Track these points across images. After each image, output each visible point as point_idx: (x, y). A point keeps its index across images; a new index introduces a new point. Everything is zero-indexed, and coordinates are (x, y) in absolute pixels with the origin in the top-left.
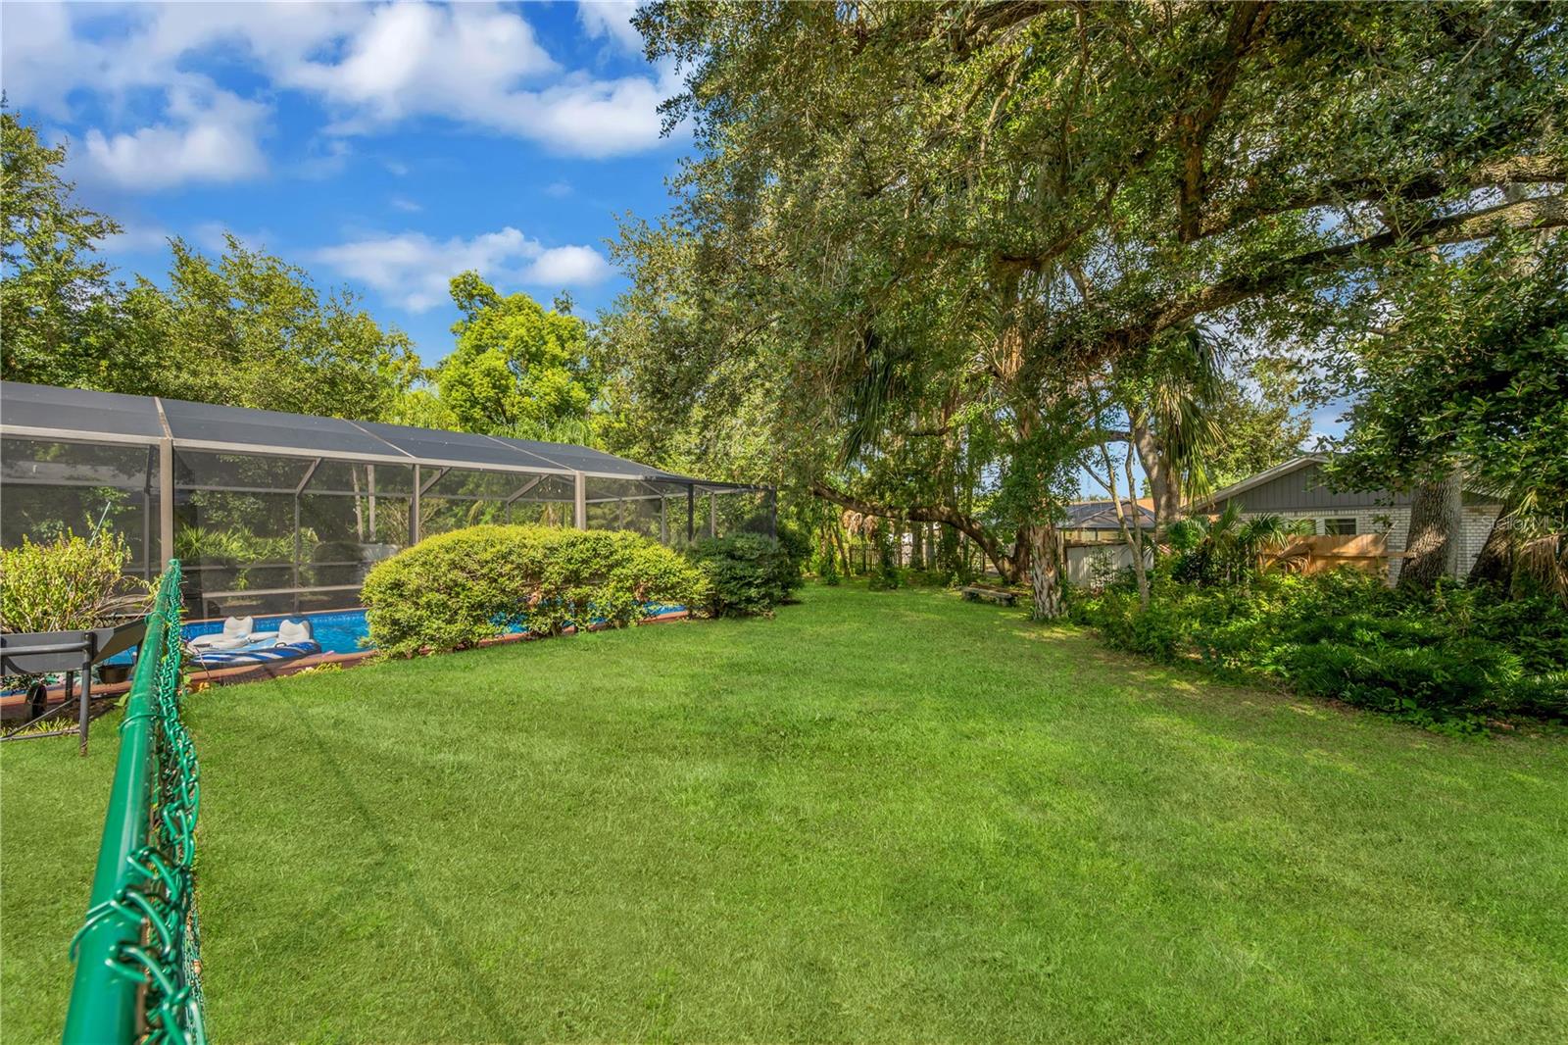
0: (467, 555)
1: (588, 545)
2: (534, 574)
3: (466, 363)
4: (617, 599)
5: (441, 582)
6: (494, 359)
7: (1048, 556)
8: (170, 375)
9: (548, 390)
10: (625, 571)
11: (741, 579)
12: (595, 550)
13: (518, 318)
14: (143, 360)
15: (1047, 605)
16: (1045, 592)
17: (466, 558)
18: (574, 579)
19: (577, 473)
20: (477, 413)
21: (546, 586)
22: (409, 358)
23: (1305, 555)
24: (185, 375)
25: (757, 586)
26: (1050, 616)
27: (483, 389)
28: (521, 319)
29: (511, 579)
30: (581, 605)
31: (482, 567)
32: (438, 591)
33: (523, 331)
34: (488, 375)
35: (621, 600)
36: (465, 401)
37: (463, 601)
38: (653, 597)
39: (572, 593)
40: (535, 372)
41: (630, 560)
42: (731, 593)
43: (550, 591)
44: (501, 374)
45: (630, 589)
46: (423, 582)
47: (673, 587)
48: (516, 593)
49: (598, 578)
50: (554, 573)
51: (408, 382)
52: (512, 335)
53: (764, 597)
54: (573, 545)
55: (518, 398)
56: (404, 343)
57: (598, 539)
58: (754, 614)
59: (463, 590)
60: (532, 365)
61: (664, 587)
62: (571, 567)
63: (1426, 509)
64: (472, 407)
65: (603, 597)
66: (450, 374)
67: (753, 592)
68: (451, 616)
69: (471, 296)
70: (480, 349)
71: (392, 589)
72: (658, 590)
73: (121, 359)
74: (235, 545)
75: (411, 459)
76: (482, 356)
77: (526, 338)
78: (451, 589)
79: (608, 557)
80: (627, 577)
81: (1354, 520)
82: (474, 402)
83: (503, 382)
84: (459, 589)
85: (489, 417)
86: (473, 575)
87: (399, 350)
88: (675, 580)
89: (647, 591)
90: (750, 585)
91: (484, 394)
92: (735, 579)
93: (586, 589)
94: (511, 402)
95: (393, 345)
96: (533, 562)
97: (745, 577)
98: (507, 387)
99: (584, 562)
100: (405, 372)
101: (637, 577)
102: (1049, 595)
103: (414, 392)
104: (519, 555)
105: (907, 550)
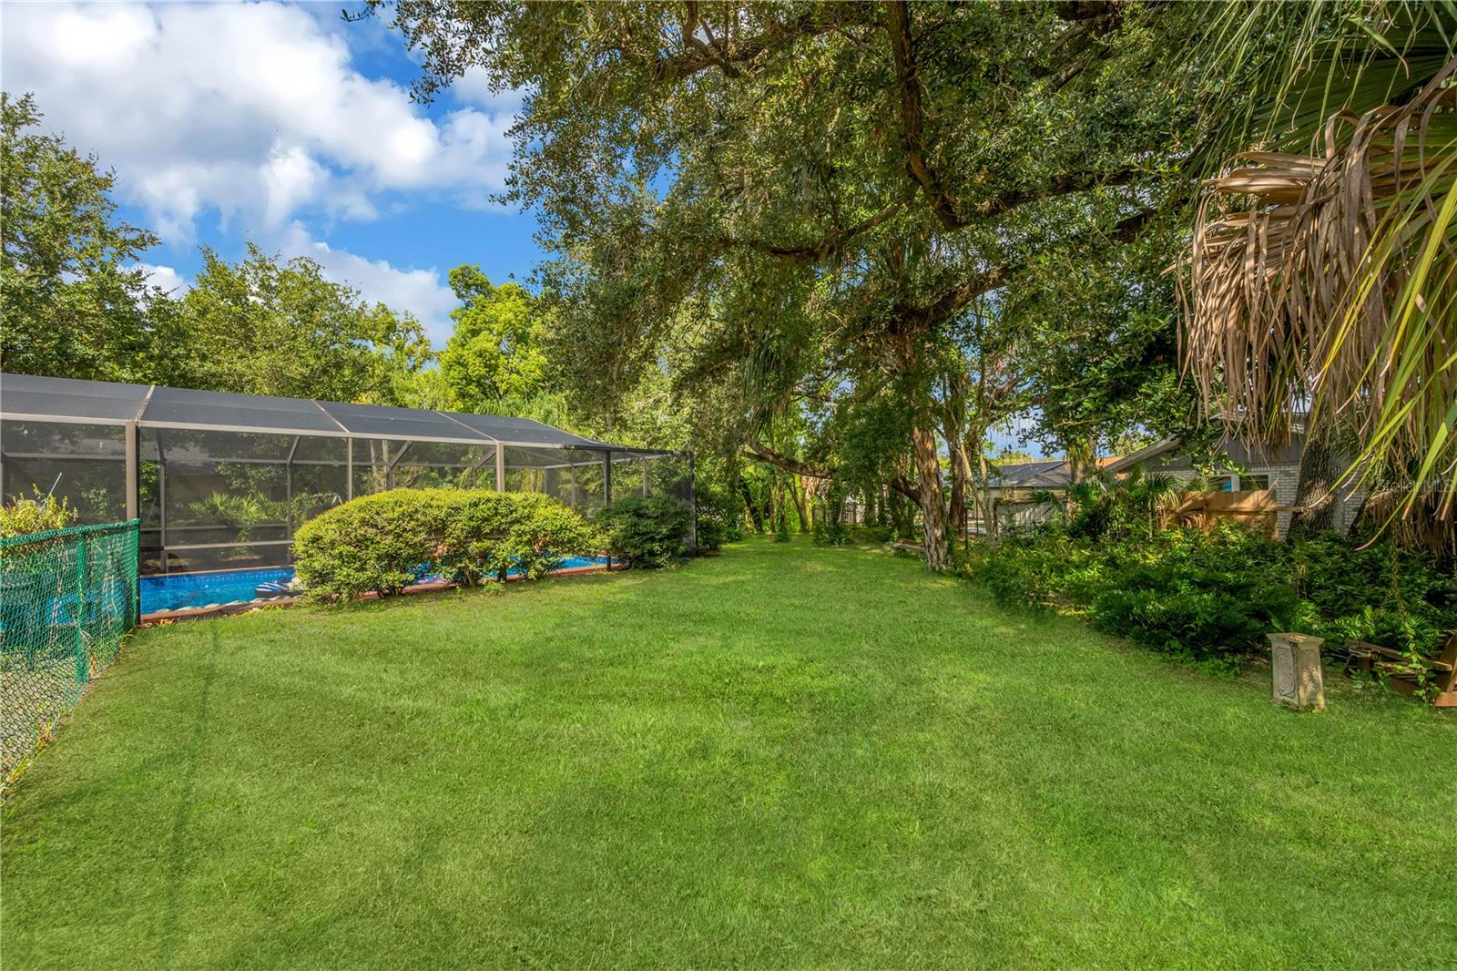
0: (377, 513)
1: (490, 505)
2: (438, 530)
3: (463, 345)
4: (517, 551)
5: (352, 536)
6: (485, 342)
7: (935, 513)
8: (195, 364)
9: (533, 368)
10: (522, 527)
11: (644, 534)
12: (496, 509)
13: (507, 304)
14: (174, 352)
15: (935, 557)
16: (933, 546)
17: (376, 517)
18: (477, 534)
19: (497, 442)
20: (473, 389)
21: (450, 540)
22: (421, 342)
23: (1200, 510)
24: (208, 365)
25: (661, 540)
26: (937, 568)
27: (477, 368)
28: (509, 304)
29: (415, 534)
30: (485, 556)
31: (390, 524)
32: (350, 544)
33: (511, 316)
34: (480, 356)
35: (520, 552)
36: (461, 379)
37: (371, 553)
38: (551, 549)
39: (474, 546)
40: (522, 352)
41: (529, 517)
42: (635, 547)
43: (454, 545)
44: (491, 355)
45: (529, 543)
46: (336, 536)
47: (570, 541)
48: (422, 545)
49: (500, 533)
50: (457, 529)
51: (421, 363)
52: (501, 319)
53: (667, 550)
54: (476, 505)
55: (506, 375)
56: (417, 329)
57: (499, 500)
58: (659, 566)
59: (372, 543)
60: (519, 346)
61: (561, 541)
62: (472, 524)
63: (1314, 465)
64: (468, 384)
65: (506, 550)
66: (450, 356)
67: (656, 547)
68: (362, 566)
69: (468, 286)
70: (475, 333)
71: (313, 542)
72: (556, 543)
73: (157, 351)
74: (253, 509)
75: (346, 433)
76: (474, 339)
77: (514, 322)
78: (361, 542)
79: (507, 516)
80: (524, 533)
81: (1267, 477)
82: (470, 382)
83: (493, 362)
84: (369, 543)
85: (483, 393)
86: (382, 531)
87: (412, 335)
88: (572, 535)
89: (546, 545)
90: (653, 540)
91: (476, 373)
92: (639, 535)
93: (487, 543)
94: (503, 378)
95: (408, 331)
96: (435, 519)
97: (648, 533)
98: (497, 366)
99: (485, 520)
100: (418, 354)
101: (535, 534)
102: (936, 549)
103: (425, 373)
104: (424, 513)
105: (861, 509)
